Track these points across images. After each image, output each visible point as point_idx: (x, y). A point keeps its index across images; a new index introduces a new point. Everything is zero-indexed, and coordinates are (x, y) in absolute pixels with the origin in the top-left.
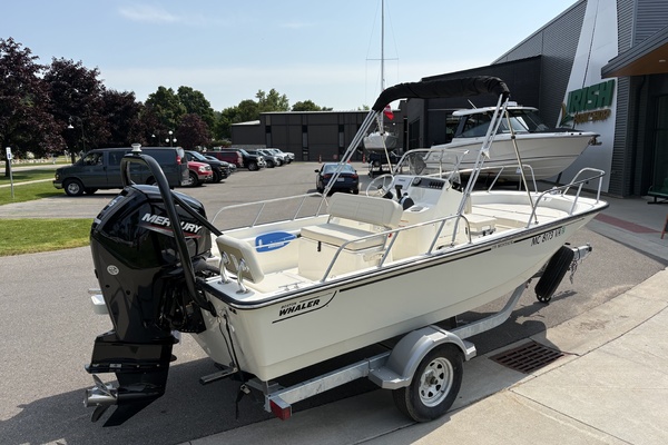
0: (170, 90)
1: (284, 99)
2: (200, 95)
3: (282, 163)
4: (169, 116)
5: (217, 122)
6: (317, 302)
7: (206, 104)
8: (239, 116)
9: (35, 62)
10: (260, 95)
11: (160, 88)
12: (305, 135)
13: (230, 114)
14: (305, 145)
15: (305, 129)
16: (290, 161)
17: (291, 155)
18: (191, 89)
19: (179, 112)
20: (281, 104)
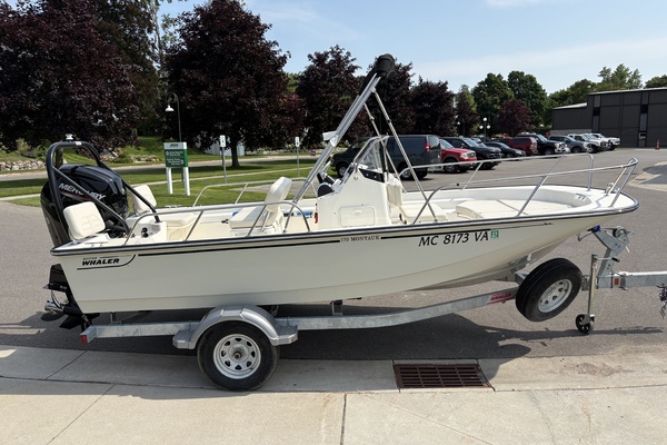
0: (499, 76)
1: (636, 76)
2: (532, 79)
3: (596, 149)
4: (495, 102)
5: (546, 106)
6: (117, 261)
7: (537, 88)
8: (570, 99)
9: (354, 64)
10: (604, 73)
11: (489, 75)
12: (644, 117)
13: (562, 97)
14: (643, 128)
15: (644, 109)
16: (613, 147)
17: (615, 140)
18: (522, 73)
19: (506, 97)
20: (630, 81)
